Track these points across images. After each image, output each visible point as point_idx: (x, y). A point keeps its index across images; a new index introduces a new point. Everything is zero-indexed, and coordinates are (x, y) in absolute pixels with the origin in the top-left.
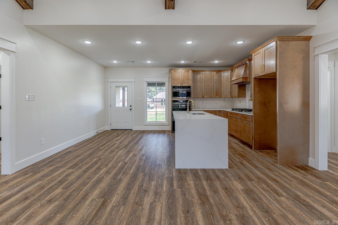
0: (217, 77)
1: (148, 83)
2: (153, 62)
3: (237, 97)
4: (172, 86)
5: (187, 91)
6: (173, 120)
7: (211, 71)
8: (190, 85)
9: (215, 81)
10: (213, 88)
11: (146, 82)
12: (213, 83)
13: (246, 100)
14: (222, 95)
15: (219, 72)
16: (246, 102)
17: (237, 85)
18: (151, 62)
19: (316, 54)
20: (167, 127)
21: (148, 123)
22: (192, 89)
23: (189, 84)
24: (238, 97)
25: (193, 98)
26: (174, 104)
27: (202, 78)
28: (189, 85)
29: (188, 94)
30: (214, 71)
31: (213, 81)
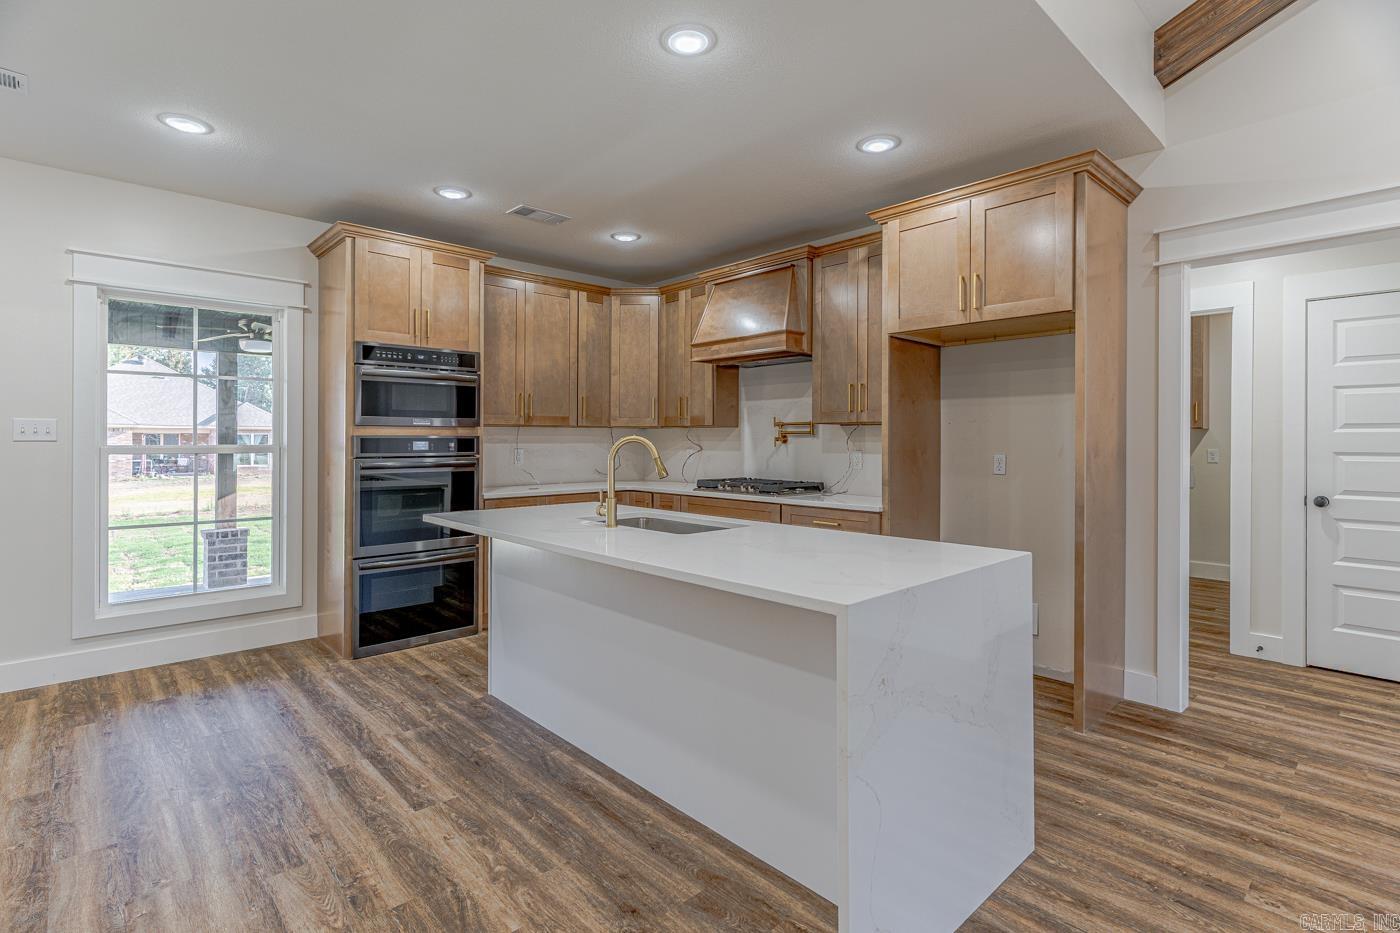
0: (592, 320)
1: (115, 307)
2: (223, 137)
3: (709, 420)
4: (356, 343)
5: (462, 384)
6: (362, 569)
7: (564, 286)
8: (472, 349)
9: (583, 337)
10: (573, 375)
11: (103, 290)
12: (573, 350)
13: (739, 437)
14: (615, 412)
15: (599, 296)
16: (739, 448)
17: (711, 365)
18: (211, 130)
19: (1163, 260)
20: (292, 618)
21: (117, 613)
22: (482, 373)
23: (467, 343)
24: (714, 425)
25: (485, 425)
26: (369, 463)
27: (521, 315)
28: (468, 347)
29: (466, 403)
30: (579, 287)
31: (573, 338)
